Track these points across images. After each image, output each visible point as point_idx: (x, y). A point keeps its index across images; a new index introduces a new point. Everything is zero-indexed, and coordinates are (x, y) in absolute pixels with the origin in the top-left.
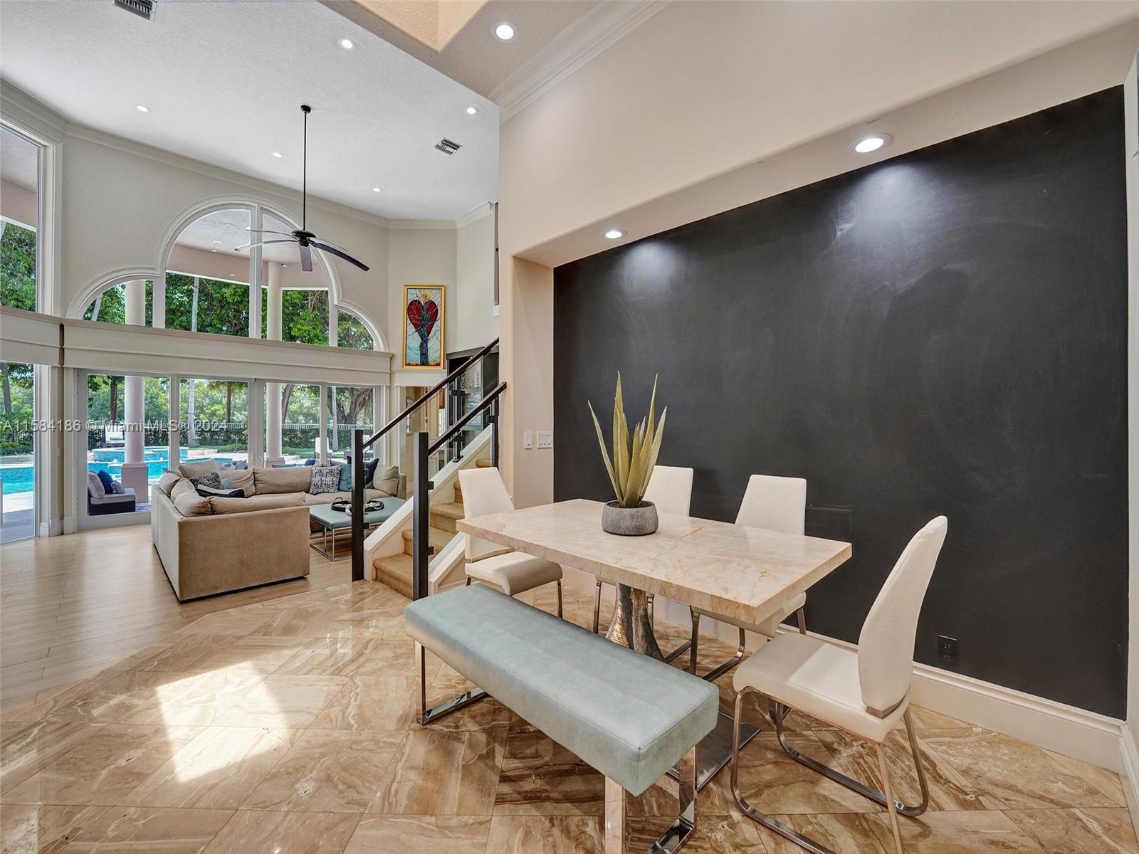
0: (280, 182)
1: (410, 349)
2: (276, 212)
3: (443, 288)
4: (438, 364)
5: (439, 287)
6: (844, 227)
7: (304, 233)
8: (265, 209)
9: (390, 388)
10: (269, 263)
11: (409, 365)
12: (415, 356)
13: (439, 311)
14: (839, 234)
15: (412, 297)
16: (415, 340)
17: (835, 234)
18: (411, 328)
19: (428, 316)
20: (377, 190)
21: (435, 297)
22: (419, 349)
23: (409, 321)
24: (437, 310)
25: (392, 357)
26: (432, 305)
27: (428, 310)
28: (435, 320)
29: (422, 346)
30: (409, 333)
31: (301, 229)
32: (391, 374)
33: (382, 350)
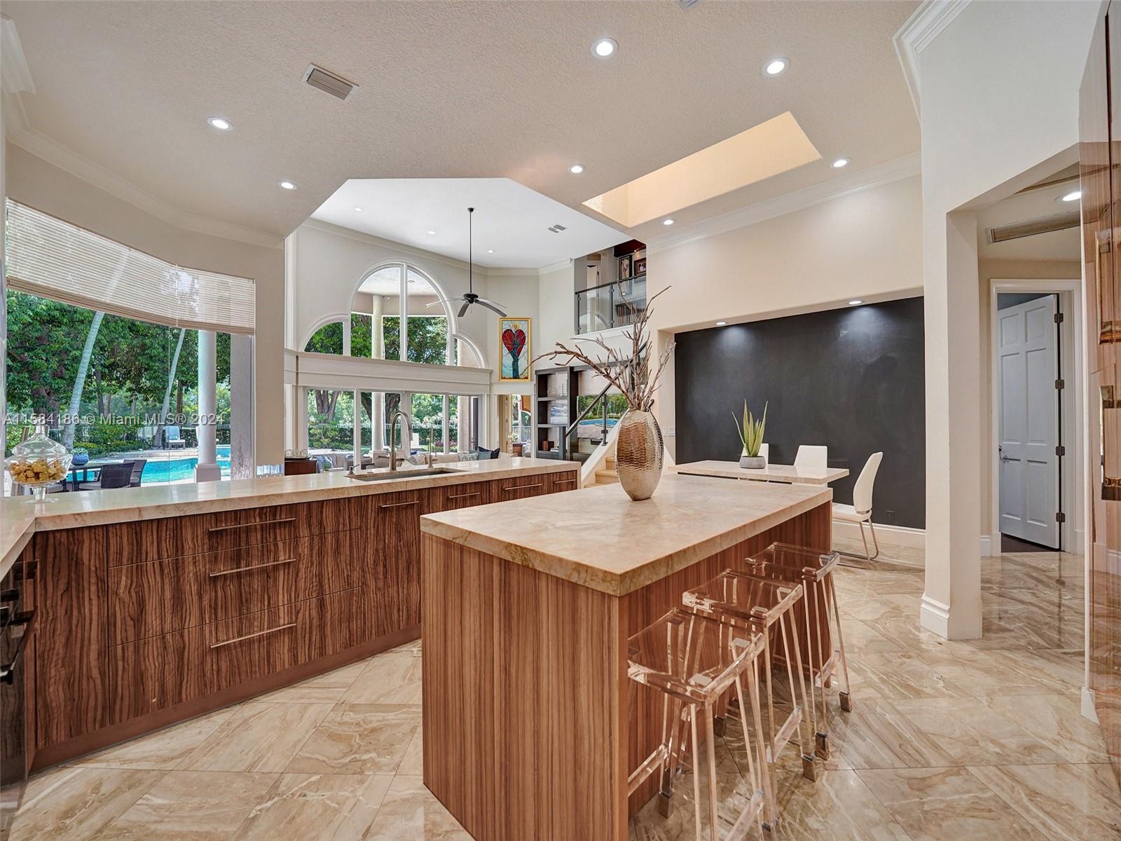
0: (420, 247)
1: (505, 367)
2: (420, 270)
3: (529, 320)
4: (527, 378)
5: (526, 320)
6: (844, 332)
7: (472, 295)
8: (410, 267)
9: (489, 396)
10: (374, 297)
11: (505, 378)
12: (509, 372)
13: (526, 338)
14: (841, 335)
15: (506, 327)
16: (509, 360)
17: (839, 335)
18: (506, 351)
19: (518, 341)
20: (491, 251)
21: (522, 326)
22: (511, 366)
23: (504, 345)
24: (525, 337)
25: (491, 372)
26: (521, 333)
27: (518, 336)
28: (523, 344)
29: (514, 364)
30: (504, 354)
31: (469, 292)
32: (491, 385)
33: (483, 367)
